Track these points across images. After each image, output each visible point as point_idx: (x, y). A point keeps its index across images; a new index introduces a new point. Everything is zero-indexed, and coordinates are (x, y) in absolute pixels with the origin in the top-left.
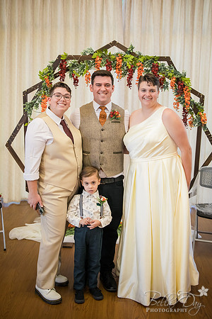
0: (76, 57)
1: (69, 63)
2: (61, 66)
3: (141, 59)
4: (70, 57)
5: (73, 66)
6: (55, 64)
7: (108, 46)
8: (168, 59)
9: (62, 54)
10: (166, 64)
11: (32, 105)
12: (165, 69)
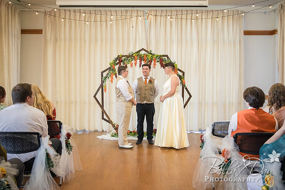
0: (126, 56)
1: (123, 58)
2: (119, 60)
3: (155, 56)
4: (123, 56)
5: (125, 60)
6: (116, 59)
7: (140, 51)
8: (167, 56)
9: (120, 55)
10: (166, 58)
11: (106, 77)
12: (166, 60)
